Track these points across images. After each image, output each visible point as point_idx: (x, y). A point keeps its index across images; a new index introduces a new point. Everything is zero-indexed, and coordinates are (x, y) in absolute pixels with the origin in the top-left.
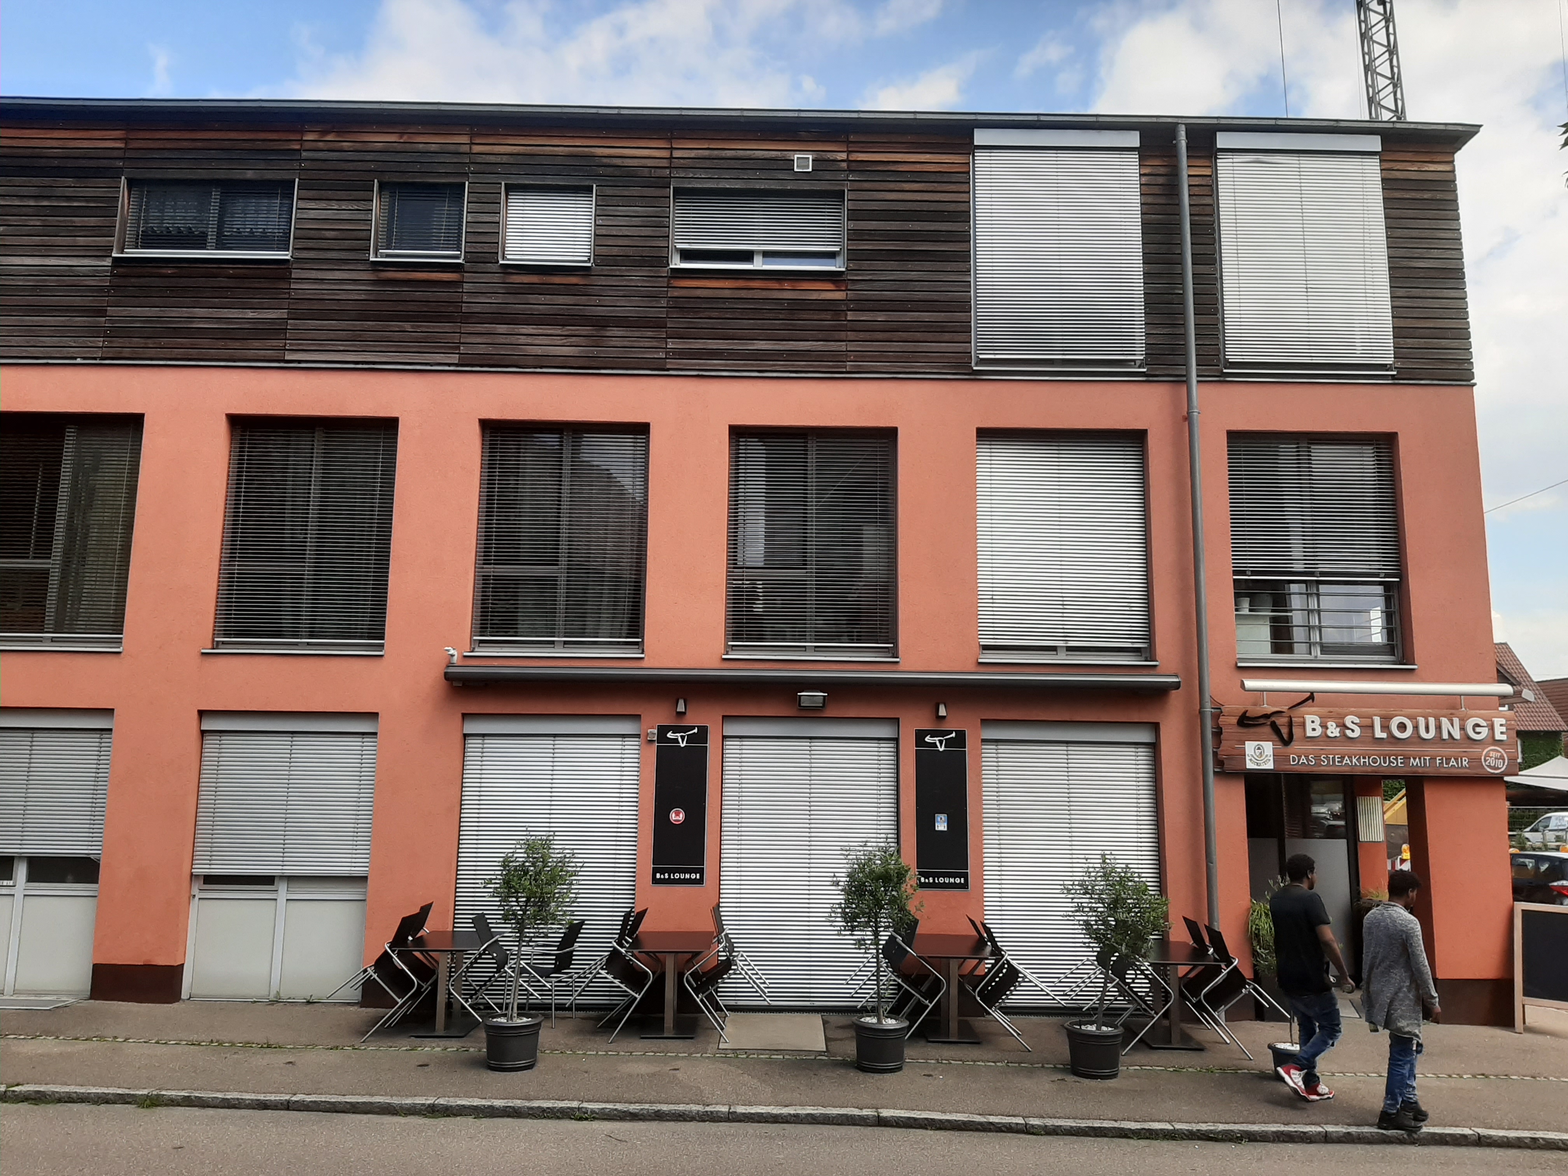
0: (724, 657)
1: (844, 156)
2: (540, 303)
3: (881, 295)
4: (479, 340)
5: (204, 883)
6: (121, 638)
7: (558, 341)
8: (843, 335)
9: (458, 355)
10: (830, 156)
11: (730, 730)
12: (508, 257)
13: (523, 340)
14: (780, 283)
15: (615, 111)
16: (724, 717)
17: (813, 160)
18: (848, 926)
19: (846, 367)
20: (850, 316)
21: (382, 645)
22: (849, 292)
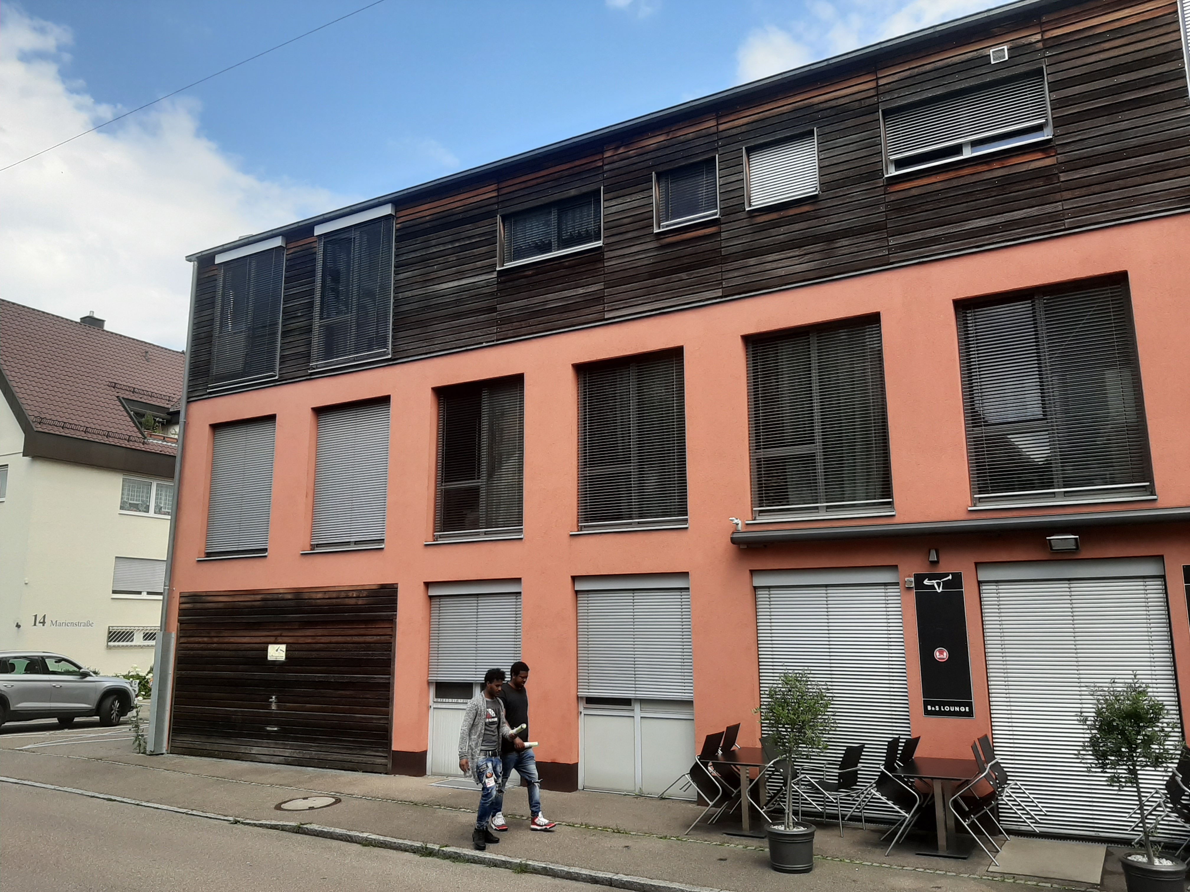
0: (970, 509)
1: (1039, 37)
2: (781, 234)
3: (1093, 150)
4: (736, 274)
5: (587, 703)
6: (522, 529)
7: (796, 261)
8: (1058, 196)
9: (721, 290)
10: (1024, 41)
11: (984, 575)
12: (753, 204)
13: (769, 266)
14: (988, 165)
15: (825, 63)
16: (977, 564)
17: (1008, 50)
18: (1099, 763)
19: (1064, 225)
20: (1063, 177)
21: (686, 520)
22: (1058, 156)
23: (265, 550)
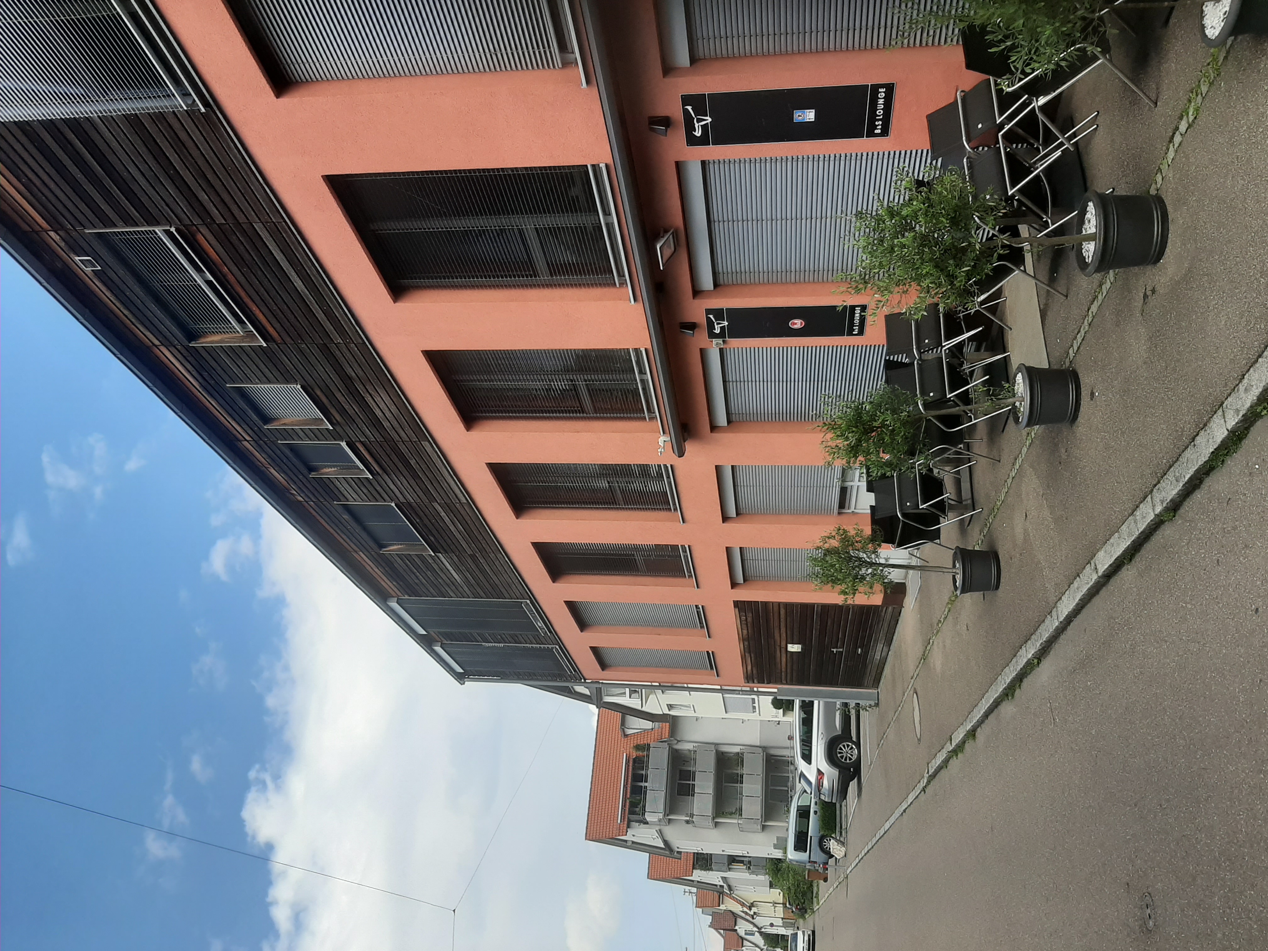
23: (708, 652)
